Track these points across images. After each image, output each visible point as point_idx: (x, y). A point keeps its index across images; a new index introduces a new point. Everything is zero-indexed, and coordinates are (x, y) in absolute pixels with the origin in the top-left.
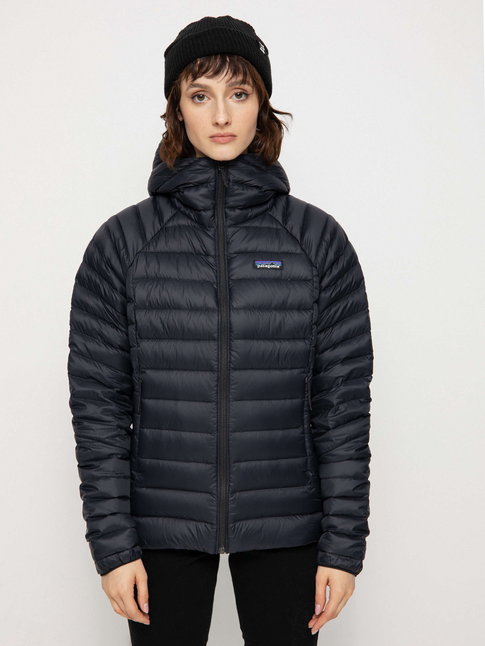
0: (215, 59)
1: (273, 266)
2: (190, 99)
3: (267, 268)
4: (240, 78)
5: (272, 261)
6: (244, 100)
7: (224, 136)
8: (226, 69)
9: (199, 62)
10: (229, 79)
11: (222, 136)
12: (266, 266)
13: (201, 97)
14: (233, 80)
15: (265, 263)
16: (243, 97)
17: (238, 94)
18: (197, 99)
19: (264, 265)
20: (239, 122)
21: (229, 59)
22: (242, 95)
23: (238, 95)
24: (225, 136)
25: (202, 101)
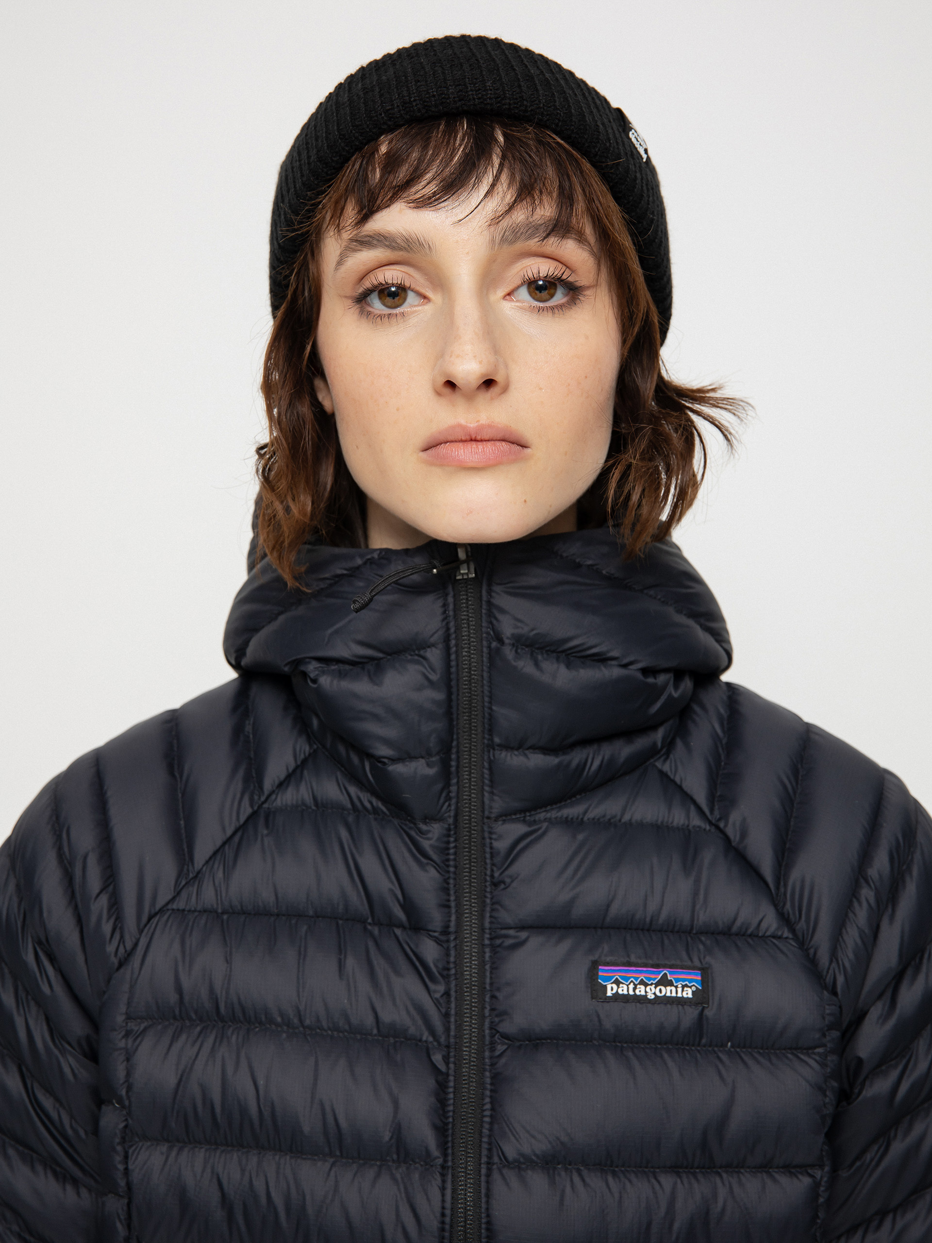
0: (451, 132)
1: (668, 991)
2: (349, 302)
3: (643, 999)
4: (546, 210)
5: (665, 966)
6: (561, 307)
7: (479, 438)
8: (490, 169)
9: (384, 149)
10: (502, 209)
11: (471, 440)
12: (641, 991)
13: (393, 295)
14: (520, 216)
15: (636, 979)
16: (559, 297)
17: (541, 283)
18: (377, 305)
19: (631, 986)
20: (541, 389)
21: (505, 135)
22: (556, 289)
23: (540, 289)
24: (481, 441)
25: (397, 311)
